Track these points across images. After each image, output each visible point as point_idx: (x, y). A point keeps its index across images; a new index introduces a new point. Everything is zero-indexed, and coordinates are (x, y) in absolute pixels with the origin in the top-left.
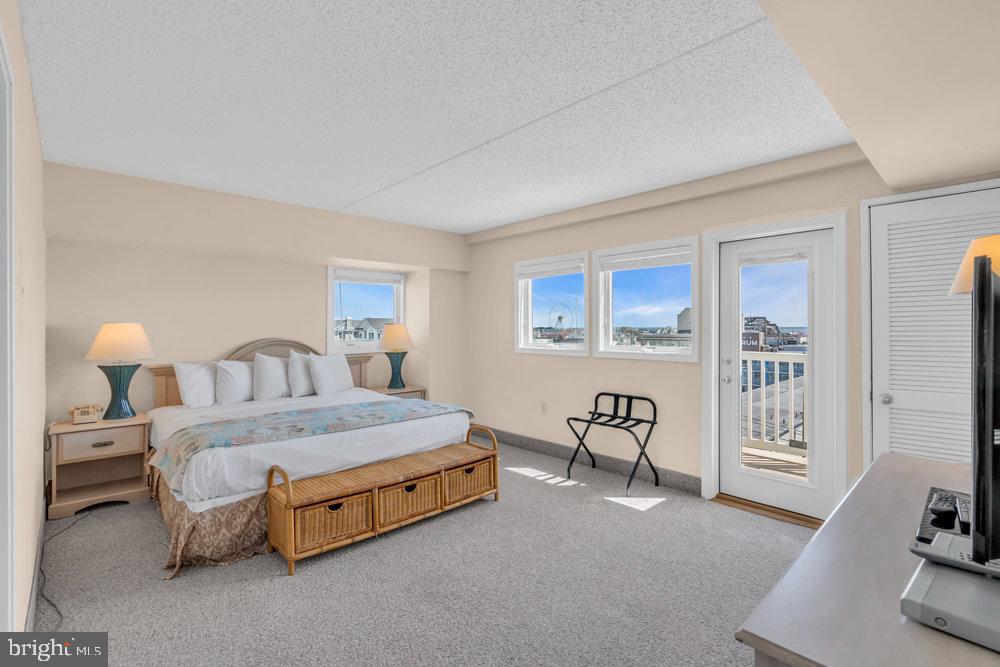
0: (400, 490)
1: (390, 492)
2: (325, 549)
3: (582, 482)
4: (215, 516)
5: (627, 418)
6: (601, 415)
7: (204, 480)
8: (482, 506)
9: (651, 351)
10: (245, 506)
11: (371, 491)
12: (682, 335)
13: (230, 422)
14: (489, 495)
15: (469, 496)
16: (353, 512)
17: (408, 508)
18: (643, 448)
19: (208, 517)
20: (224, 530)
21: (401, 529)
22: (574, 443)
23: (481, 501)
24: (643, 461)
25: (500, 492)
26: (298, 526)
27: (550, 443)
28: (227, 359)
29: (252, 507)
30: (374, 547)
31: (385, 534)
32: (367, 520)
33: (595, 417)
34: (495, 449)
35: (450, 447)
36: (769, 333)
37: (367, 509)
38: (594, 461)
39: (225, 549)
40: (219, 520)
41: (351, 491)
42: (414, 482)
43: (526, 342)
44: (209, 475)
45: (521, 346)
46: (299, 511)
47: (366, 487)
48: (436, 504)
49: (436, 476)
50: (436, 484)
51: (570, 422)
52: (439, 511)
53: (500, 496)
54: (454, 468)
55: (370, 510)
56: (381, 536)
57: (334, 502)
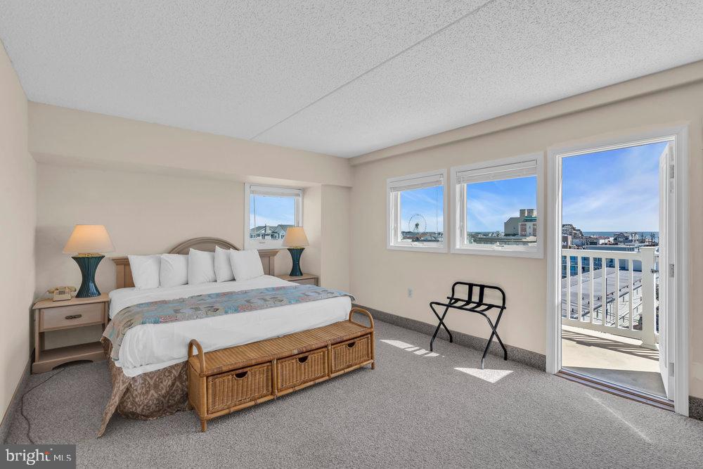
0: (294, 361)
1: (287, 363)
2: (232, 410)
3: (442, 354)
4: (145, 380)
5: (480, 303)
6: (457, 300)
7: (136, 351)
8: (362, 374)
9: (500, 249)
10: (170, 372)
11: (271, 362)
12: (508, 237)
13: (164, 302)
14: (367, 364)
15: (351, 366)
16: (256, 379)
17: (301, 375)
18: (495, 328)
19: (140, 381)
20: (152, 392)
21: (295, 393)
22: (436, 322)
23: (361, 369)
24: (495, 339)
25: (375, 362)
26: (210, 391)
27: (415, 321)
28: (169, 253)
29: (175, 373)
30: (272, 408)
31: (283, 397)
32: (267, 386)
33: (452, 302)
34: (372, 327)
35: (337, 325)
36: (575, 237)
37: (267, 376)
38: (451, 337)
39: (154, 406)
40: (149, 382)
41: (253, 362)
42: (306, 354)
43: (396, 241)
44: (141, 347)
45: (392, 244)
46: (210, 379)
47: (267, 359)
48: (324, 372)
49: (324, 349)
50: (324, 356)
51: (433, 305)
52: (327, 378)
53: (375, 366)
54: (339, 343)
55: (270, 377)
56: (279, 398)
57: (240, 371)
